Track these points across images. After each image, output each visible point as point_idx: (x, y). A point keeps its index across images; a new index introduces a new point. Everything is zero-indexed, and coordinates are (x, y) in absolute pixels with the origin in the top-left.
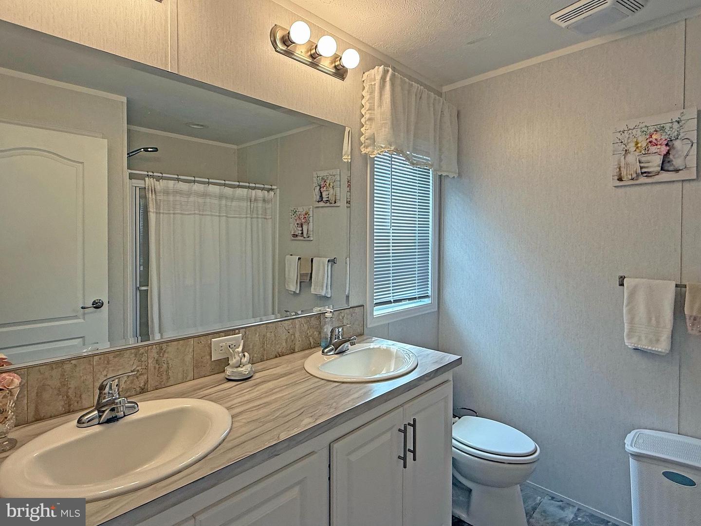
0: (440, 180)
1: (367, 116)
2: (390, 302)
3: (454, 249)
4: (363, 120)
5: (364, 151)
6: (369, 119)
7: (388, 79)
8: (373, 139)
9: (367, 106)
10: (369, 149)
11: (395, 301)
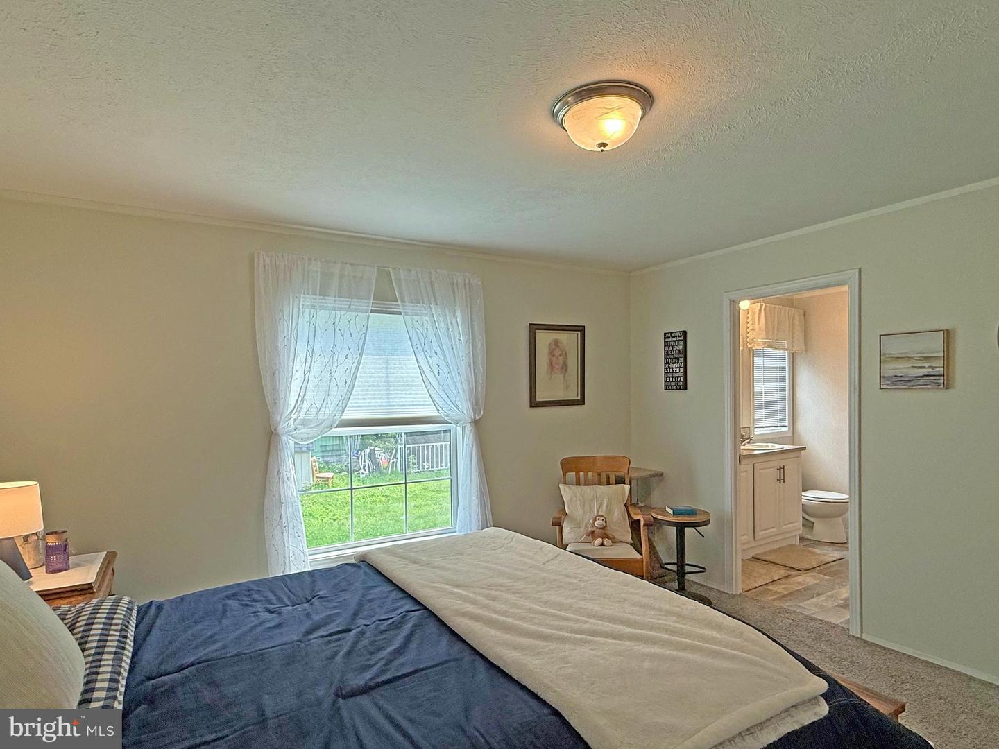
0: (793, 357)
1: (751, 328)
2: (763, 427)
3: (803, 395)
4: (748, 330)
5: (749, 346)
6: (752, 330)
7: (763, 309)
8: (754, 341)
9: (751, 323)
10: (753, 345)
11: (766, 427)
